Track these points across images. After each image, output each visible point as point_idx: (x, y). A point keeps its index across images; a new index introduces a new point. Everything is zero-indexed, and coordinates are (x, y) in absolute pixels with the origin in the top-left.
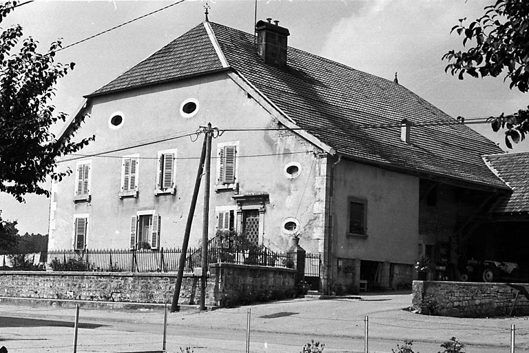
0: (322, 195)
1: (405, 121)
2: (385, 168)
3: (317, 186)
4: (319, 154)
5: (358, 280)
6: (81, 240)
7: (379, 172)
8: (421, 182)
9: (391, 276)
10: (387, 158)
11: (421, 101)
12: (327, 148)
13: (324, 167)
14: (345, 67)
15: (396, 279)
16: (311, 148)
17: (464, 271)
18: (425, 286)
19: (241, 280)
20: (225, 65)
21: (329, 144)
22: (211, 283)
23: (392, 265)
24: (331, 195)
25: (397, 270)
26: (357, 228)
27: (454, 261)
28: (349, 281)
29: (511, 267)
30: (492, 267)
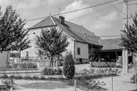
0: (73, 47)
1: (85, 34)
2: (83, 42)
3: (72, 45)
4: (72, 40)
5: (79, 62)
6: (27, 55)
7: (82, 43)
8: (89, 45)
9: (84, 61)
10: (83, 41)
11: (86, 30)
12: (74, 39)
13: (73, 43)
14: (73, 24)
15: (85, 62)
16: (71, 39)
17: (95, 60)
18: (92, 63)
19: (61, 62)
20: (55, 24)
21: (74, 38)
22: (56, 62)
23: (84, 59)
24: (75, 47)
25: (85, 60)
26: (79, 53)
27: (94, 58)
28: (78, 62)
29: (103, 59)
30: (100, 59)
